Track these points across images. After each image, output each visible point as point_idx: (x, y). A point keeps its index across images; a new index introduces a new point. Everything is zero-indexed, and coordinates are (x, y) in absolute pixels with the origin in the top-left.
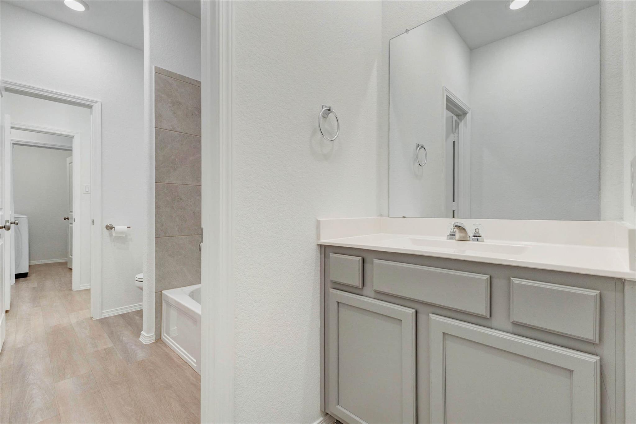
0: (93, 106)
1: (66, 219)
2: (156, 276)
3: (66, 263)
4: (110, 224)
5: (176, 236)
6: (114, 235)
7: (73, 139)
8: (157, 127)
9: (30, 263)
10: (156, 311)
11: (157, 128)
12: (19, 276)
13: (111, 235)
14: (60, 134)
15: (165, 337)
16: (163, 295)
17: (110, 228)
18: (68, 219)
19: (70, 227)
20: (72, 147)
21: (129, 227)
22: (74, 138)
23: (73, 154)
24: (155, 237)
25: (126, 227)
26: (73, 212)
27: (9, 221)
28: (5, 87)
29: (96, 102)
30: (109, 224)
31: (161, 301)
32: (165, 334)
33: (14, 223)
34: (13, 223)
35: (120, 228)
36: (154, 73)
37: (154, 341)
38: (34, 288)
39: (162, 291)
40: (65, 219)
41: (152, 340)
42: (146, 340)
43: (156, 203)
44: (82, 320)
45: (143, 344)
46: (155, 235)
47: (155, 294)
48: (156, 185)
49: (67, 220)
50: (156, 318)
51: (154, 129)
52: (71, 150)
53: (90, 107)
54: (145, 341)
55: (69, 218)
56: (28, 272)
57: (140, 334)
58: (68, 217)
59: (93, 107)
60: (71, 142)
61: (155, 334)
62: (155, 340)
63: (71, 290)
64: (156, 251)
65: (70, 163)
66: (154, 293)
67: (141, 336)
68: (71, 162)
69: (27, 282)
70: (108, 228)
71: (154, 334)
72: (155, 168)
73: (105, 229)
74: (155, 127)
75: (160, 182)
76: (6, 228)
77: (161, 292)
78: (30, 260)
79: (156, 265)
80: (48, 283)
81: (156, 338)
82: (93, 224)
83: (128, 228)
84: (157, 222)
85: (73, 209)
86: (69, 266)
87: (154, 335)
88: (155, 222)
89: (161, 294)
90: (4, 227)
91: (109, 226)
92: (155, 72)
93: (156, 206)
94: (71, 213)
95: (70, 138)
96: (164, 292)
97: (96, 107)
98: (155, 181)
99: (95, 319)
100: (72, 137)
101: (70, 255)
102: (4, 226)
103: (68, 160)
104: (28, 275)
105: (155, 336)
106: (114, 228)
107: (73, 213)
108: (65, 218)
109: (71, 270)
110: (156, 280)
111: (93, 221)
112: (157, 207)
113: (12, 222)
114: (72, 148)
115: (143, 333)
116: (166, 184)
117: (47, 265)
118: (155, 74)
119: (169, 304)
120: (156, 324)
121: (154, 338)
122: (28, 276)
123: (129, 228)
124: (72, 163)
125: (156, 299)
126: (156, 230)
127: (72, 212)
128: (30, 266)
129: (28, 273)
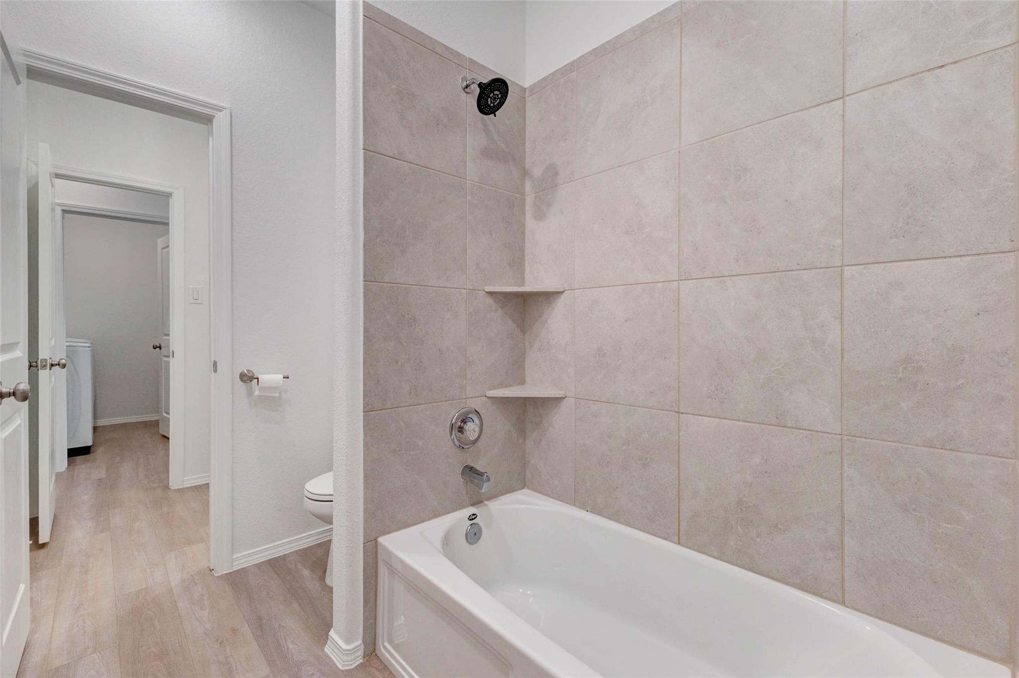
0: (214, 116)
1: (157, 347)
2: (364, 504)
3: (155, 424)
4: (248, 371)
5: (405, 407)
6: (257, 393)
7: (170, 200)
8: (368, 149)
9: (96, 422)
10: (365, 588)
11: (367, 151)
12: (73, 453)
13: (250, 393)
14: (143, 189)
15: (387, 651)
16: (379, 548)
17: (247, 378)
18: (160, 348)
19: (163, 361)
20: (169, 217)
21: (286, 374)
22: (172, 198)
23: (170, 232)
24: (364, 412)
25: (281, 376)
26: (171, 335)
27: (47, 360)
28: (27, 65)
29: (220, 109)
30: (245, 371)
31: (376, 563)
32: (386, 644)
33: (59, 365)
34: (56, 365)
35: (270, 378)
36: (361, 17)
37: (361, 661)
38: (100, 480)
39: (378, 537)
40: (155, 348)
41: (357, 658)
42: (345, 658)
43: (366, 330)
44: (192, 575)
45: (338, 669)
46: (364, 407)
47: (364, 547)
48: (365, 287)
49: (158, 349)
50: (366, 602)
51: (362, 152)
52: (168, 224)
53: (207, 120)
54: (343, 662)
55: (162, 346)
56: (91, 444)
57: (328, 638)
58: (160, 344)
59: (215, 121)
60: (166, 207)
61: (363, 642)
62: (364, 657)
63: (167, 487)
64: (366, 444)
65: (163, 249)
66: (362, 546)
67: (329, 642)
68: (166, 245)
69: (88, 465)
70: (245, 378)
71: (360, 642)
72: (365, 245)
73: (239, 380)
74: (364, 149)
75: (373, 280)
76: (17, 396)
77: (376, 540)
78: (95, 417)
79: (366, 477)
80: (126, 469)
81: (364, 652)
82: (215, 371)
83: (284, 378)
84: (367, 376)
85: (171, 330)
86: (162, 432)
87: (361, 645)
88: (364, 375)
89: (376, 544)
90: (14, 394)
91: (246, 375)
92: (364, 15)
93: (365, 337)
94: (164, 338)
95: (165, 197)
96: (381, 540)
97: (221, 121)
98: (365, 277)
99: (220, 574)
100: (168, 196)
101: (163, 412)
102: (12, 391)
103: (160, 242)
104: (92, 449)
105: (362, 647)
106: (258, 379)
107: (171, 338)
108: (155, 346)
109: (166, 440)
110: (365, 512)
111: (215, 364)
112: (368, 339)
113: (53, 363)
114: (169, 219)
115: (332, 636)
116: (385, 284)
117: (124, 426)
118: (364, 19)
119: (392, 571)
120: (366, 619)
121: (360, 653)
122: (91, 451)
123: (287, 379)
124: (168, 246)
125: (364, 559)
126: (365, 395)
127: (168, 335)
128: (95, 429)
129: (91, 446)
